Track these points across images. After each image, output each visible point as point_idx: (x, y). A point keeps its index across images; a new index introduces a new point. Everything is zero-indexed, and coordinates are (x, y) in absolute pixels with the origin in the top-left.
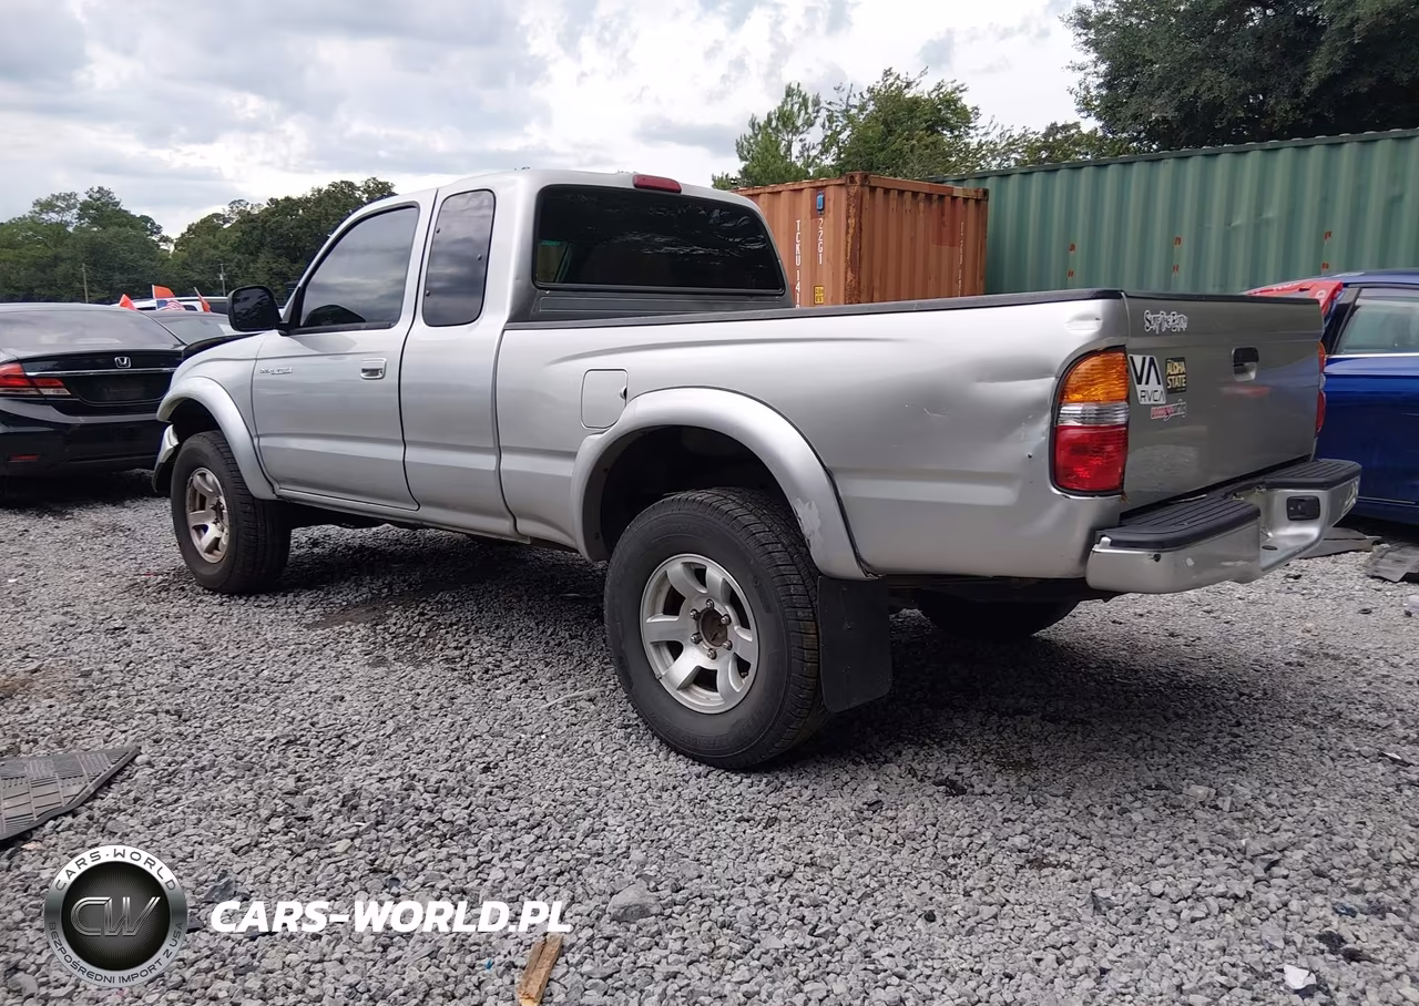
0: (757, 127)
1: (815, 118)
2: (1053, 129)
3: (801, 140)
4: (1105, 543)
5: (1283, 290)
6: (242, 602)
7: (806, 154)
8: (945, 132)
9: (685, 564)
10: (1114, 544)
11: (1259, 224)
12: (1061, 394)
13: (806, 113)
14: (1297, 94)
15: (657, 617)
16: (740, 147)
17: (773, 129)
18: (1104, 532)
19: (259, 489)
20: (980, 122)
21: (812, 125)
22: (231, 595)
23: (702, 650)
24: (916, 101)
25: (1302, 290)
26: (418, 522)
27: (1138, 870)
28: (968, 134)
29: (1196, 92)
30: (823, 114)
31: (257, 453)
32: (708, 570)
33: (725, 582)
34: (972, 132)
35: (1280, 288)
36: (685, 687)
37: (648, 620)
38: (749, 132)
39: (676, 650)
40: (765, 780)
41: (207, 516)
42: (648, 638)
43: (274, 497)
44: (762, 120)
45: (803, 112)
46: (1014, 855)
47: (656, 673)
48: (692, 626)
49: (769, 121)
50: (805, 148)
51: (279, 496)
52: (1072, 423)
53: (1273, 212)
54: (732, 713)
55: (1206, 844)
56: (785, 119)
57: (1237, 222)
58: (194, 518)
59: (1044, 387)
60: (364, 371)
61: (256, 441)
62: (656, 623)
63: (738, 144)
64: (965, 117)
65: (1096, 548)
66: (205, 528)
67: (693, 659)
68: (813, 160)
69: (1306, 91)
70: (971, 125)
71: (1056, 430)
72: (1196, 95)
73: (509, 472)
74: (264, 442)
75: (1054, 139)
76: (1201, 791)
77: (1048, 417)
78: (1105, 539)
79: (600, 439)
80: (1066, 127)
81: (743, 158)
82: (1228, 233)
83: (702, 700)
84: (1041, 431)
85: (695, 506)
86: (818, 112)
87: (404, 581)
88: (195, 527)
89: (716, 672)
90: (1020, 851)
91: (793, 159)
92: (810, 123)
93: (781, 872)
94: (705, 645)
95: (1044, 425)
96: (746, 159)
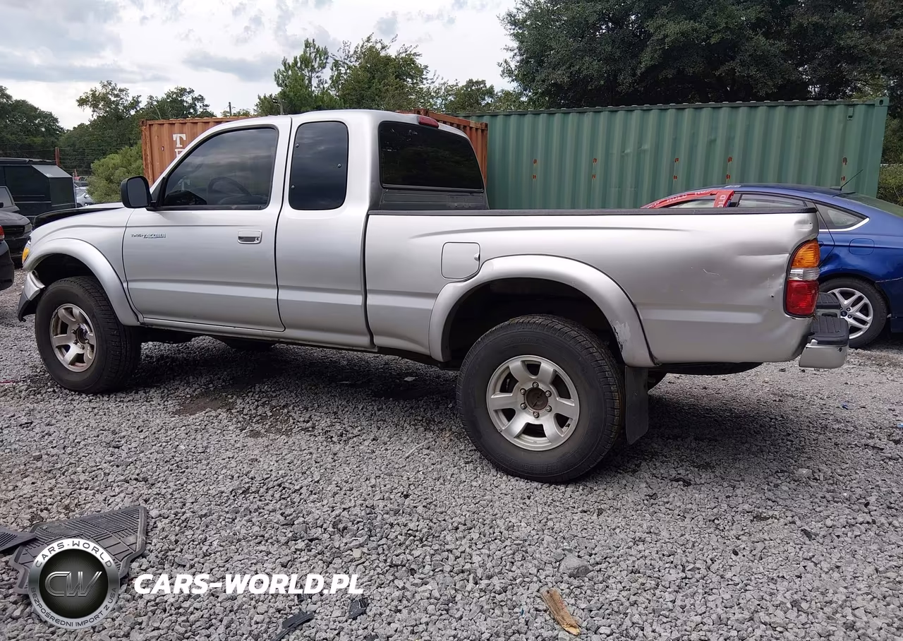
0: (287, 66)
1: (326, 62)
2: (471, 83)
3: (317, 77)
4: (814, 342)
5: (701, 194)
6: (105, 398)
7: (322, 86)
8: (408, 79)
9: (523, 362)
10: (820, 343)
11: (640, 153)
12: (792, 263)
13: (320, 60)
14: (634, 75)
15: (496, 395)
16: (277, 78)
17: (299, 68)
18: (812, 337)
19: (126, 318)
20: (430, 76)
21: (324, 68)
22: (95, 394)
23: (529, 413)
24: (388, 58)
25: (711, 195)
26: (277, 339)
27: (809, 515)
28: (422, 82)
29: (580, 69)
30: (331, 61)
31: (126, 293)
32: (542, 365)
33: (555, 371)
34: (425, 81)
35: (699, 193)
36: (518, 436)
37: (492, 397)
38: (282, 68)
39: (510, 414)
40: (581, 488)
41: (69, 339)
42: (491, 407)
43: (138, 324)
44: (291, 61)
45: (318, 59)
46: (746, 515)
47: (498, 429)
48: (521, 399)
49: (296, 62)
50: (321, 82)
51: (142, 324)
52: (797, 278)
53: (647, 146)
54: (558, 450)
55: (830, 499)
56: (306, 61)
57: (628, 151)
58: (57, 340)
59: (784, 258)
60: (240, 238)
61: (125, 285)
62: (496, 399)
63: (275, 75)
64: (419, 72)
65: (808, 345)
66: (67, 348)
67: (524, 418)
68: (327, 91)
69: (639, 72)
70: (423, 77)
71: (788, 283)
72: (579, 71)
73: (372, 306)
74: (133, 285)
75: (471, 89)
76: (805, 471)
77: (784, 275)
78: (813, 341)
79: (462, 287)
80: (478, 83)
81: (279, 85)
82: (623, 156)
83: (531, 443)
84: (780, 282)
85: (534, 326)
86: (327, 58)
87: (219, 379)
88: (59, 348)
89: (542, 425)
90: (748, 512)
91: (313, 88)
92: (323, 66)
93: (640, 538)
94: (531, 411)
95: (781, 280)
96: (281, 86)
